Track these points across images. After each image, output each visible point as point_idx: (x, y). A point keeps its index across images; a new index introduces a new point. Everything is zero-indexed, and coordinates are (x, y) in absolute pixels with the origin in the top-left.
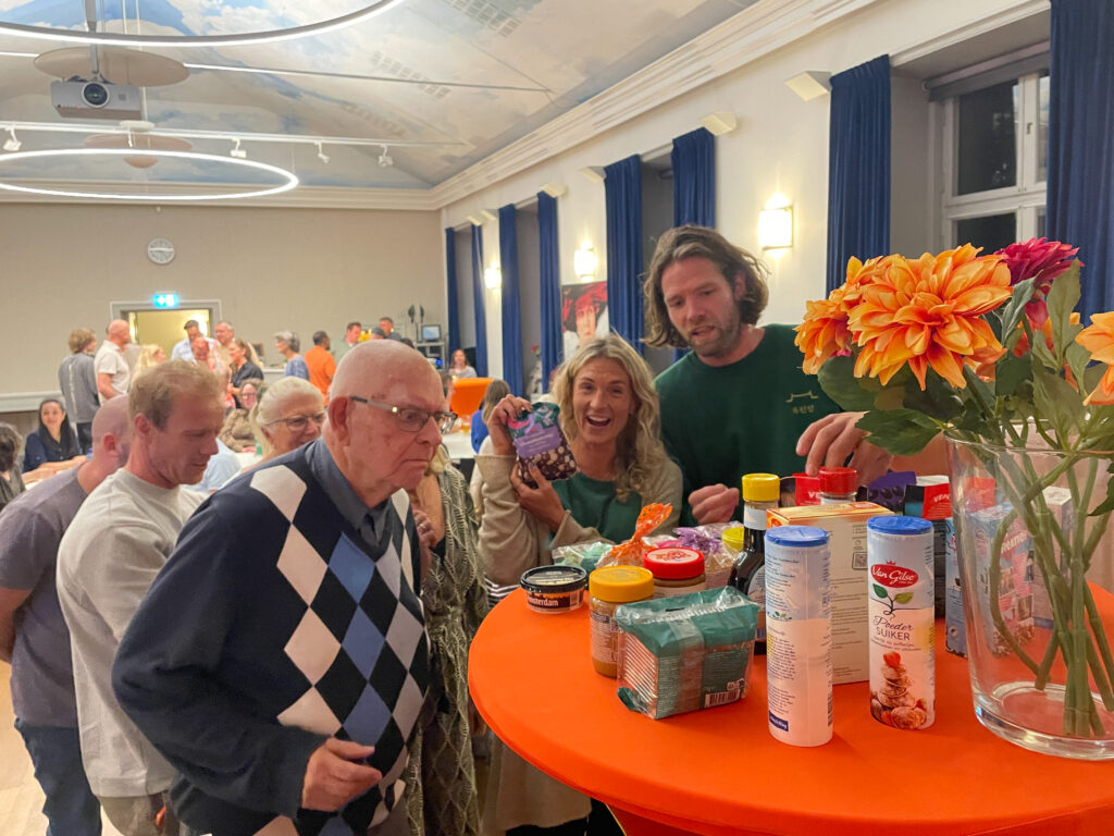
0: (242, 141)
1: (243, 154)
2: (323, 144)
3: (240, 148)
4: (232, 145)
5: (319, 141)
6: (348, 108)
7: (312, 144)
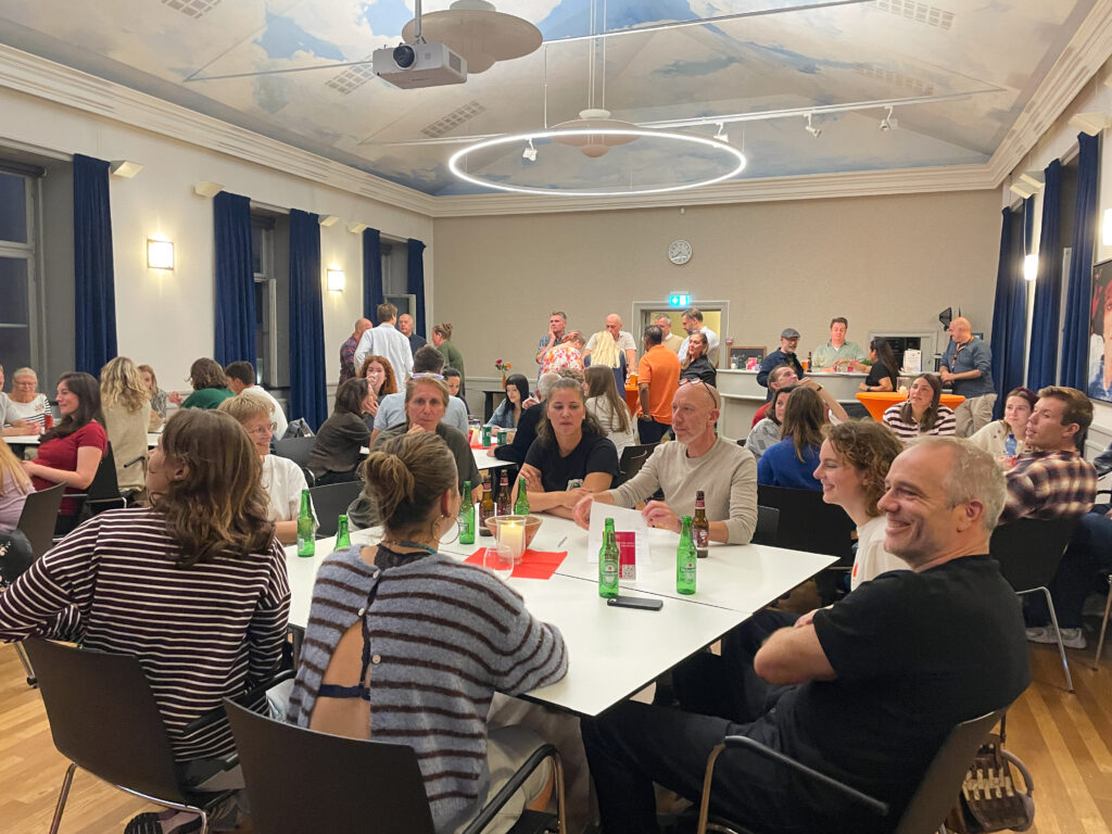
0: (725, 124)
1: (724, 138)
2: (813, 115)
3: (722, 133)
4: (715, 128)
5: (808, 113)
6: (865, 71)
7: (802, 116)
